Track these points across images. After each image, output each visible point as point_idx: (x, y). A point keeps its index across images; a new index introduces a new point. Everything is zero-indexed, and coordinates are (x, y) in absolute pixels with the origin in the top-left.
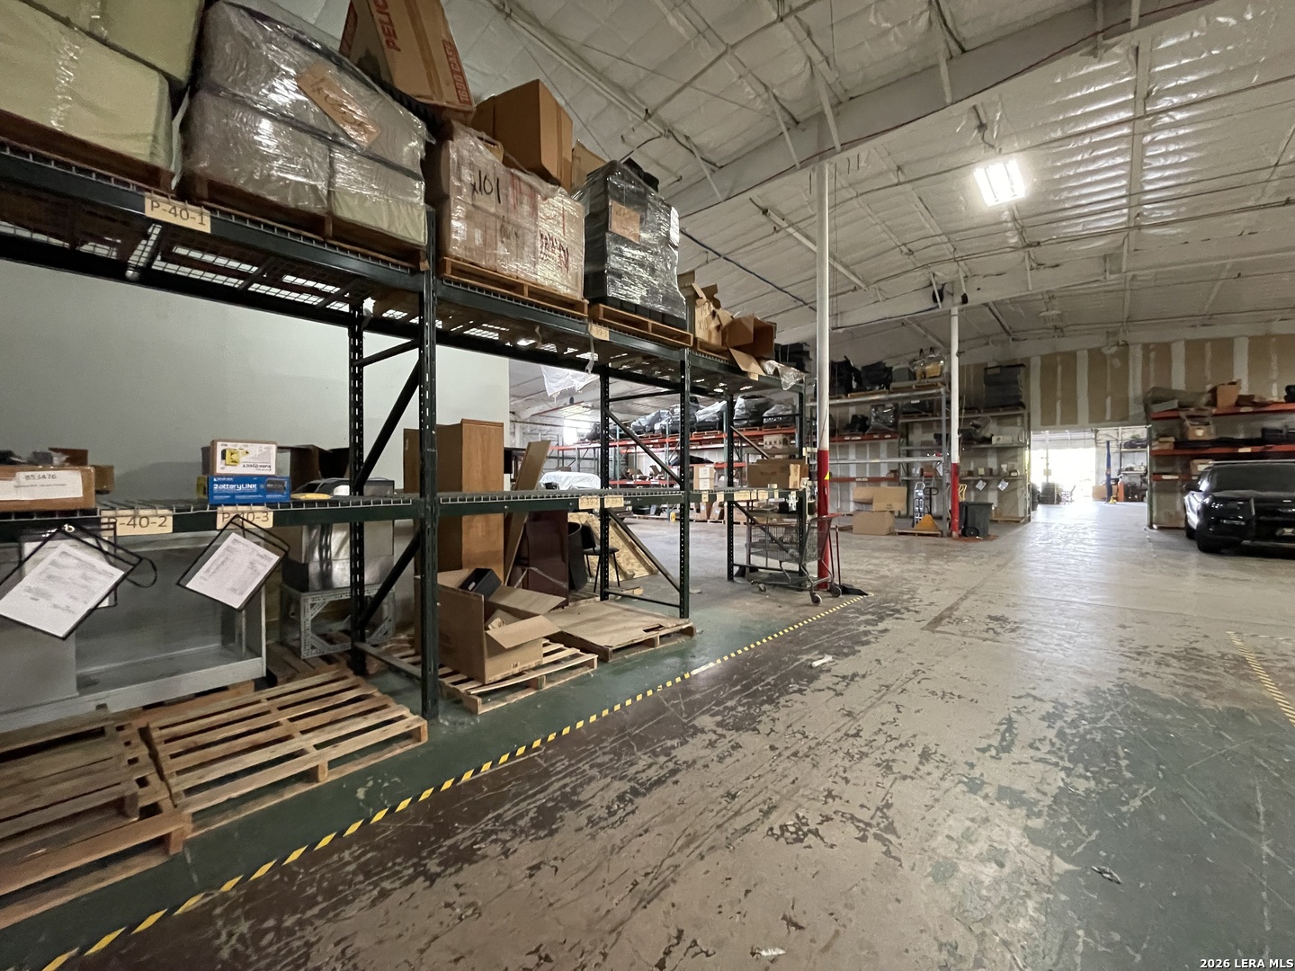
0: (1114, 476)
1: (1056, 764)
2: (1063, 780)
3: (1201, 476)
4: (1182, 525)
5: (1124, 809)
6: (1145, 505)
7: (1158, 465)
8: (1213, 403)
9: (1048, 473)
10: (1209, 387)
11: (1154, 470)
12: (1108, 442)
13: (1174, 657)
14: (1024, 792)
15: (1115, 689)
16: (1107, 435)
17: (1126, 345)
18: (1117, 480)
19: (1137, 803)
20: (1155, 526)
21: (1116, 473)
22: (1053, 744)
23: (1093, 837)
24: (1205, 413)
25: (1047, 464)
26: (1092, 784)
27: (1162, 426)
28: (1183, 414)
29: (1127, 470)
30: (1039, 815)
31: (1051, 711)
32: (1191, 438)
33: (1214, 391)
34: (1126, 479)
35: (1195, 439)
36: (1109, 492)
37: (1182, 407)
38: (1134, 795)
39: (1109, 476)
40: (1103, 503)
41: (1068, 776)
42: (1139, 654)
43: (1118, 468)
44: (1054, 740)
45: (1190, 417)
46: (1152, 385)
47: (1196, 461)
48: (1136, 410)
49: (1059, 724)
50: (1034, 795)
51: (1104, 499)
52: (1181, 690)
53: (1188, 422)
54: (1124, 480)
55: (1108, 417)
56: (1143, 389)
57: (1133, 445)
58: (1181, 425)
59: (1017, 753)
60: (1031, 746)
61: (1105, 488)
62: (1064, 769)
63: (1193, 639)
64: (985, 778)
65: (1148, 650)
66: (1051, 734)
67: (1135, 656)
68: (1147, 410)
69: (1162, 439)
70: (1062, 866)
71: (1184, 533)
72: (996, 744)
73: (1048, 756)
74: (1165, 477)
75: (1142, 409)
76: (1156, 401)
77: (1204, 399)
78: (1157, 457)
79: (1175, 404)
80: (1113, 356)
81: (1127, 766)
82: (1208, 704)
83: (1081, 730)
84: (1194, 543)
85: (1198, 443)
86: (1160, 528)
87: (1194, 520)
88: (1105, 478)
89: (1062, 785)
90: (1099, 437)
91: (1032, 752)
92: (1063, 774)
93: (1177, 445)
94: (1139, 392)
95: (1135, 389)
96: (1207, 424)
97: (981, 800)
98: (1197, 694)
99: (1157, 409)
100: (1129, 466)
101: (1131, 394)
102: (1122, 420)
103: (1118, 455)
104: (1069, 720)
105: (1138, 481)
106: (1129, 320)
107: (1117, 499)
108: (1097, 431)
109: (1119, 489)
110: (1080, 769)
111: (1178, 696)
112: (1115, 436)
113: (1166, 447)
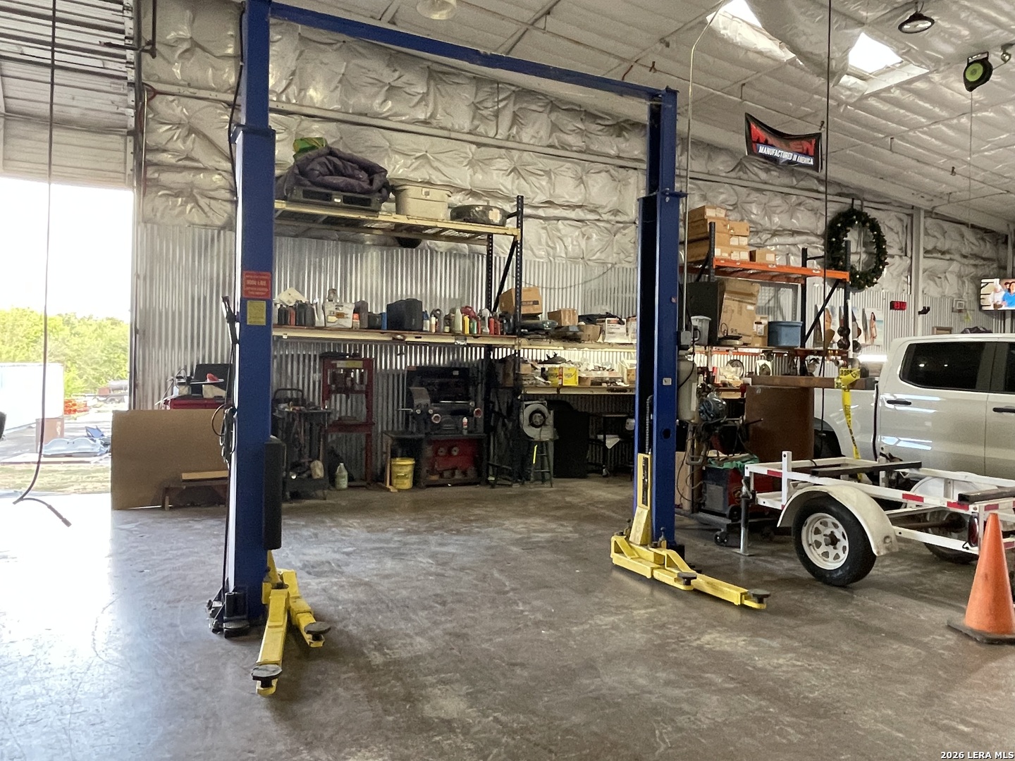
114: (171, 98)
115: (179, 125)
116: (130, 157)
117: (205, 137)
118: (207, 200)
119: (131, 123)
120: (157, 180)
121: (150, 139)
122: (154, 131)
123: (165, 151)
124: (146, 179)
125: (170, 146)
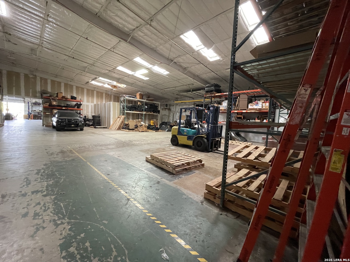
0: (30, 112)
1: (43, 181)
2: (46, 183)
3: (56, 113)
4: (51, 125)
5: (61, 182)
6: (41, 121)
8: (57, 96)
9: (8, 110)
10: (56, 93)
11: (44, 111)
12: (28, 102)
13: (59, 153)
14: (38, 190)
15: (50, 162)
16: (28, 100)
17: (36, 76)
19: (62, 180)
20: (44, 126)
22: (40, 178)
23: (57, 189)
24: (56, 99)
25: (7, 107)
26: (53, 181)
27: (46, 100)
29: (34, 110)
30: (44, 192)
31: (37, 172)
32: (53, 104)
33: (57, 94)
34: (34, 113)
36: (29, 116)
37: (50, 96)
38: (62, 179)
40: (27, 120)
41: (47, 182)
42: (52, 154)
43: (31, 110)
44: (41, 177)
45: (52, 99)
46: (43, 89)
47: (54, 110)
48: (39, 95)
49: (40, 174)
50: (41, 189)
51: (27, 119)
52: (63, 159)
53: (52, 100)
54: (33, 113)
55: (30, 95)
56: (41, 89)
57: (36, 104)
58: (50, 100)
59: (32, 183)
60: (35, 181)
61: (28, 115)
62: (45, 181)
63: (61, 149)
64: (27, 192)
65: (53, 153)
66: (39, 176)
67: (51, 155)
68: (42, 95)
69: (46, 103)
70: (53, 197)
71: (52, 127)
72: (25, 184)
73: (41, 181)
74: (47, 113)
75: (40, 95)
76: (44, 93)
77: (55, 95)
78: (45, 108)
79: (49, 95)
80: (32, 78)
81: (58, 175)
82: (68, 159)
83: (46, 173)
84: (55, 129)
85: (54, 106)
86: (46, 126)
87: (55, 124)
88: (28, 112)
89: (46, 184)
90: (25, 100)
91: (36, 182)
92: (46, 182)
93: (49, 105)
94: (39, 90)
95: (38, 88)
96: (56, 101)
97: (28, 197)
98: (66, 158)
99: (45, 95)
101: (37, 90)
103: (31, 106)
104: (42, 172)
105: (37, 114)
106: (37, 69)
107: (31, 119)
108: (25, 98)
109: (32, 116)
110: (49, 179)
111: (63, 160)
112: (30, 101)
113: (47, 105)
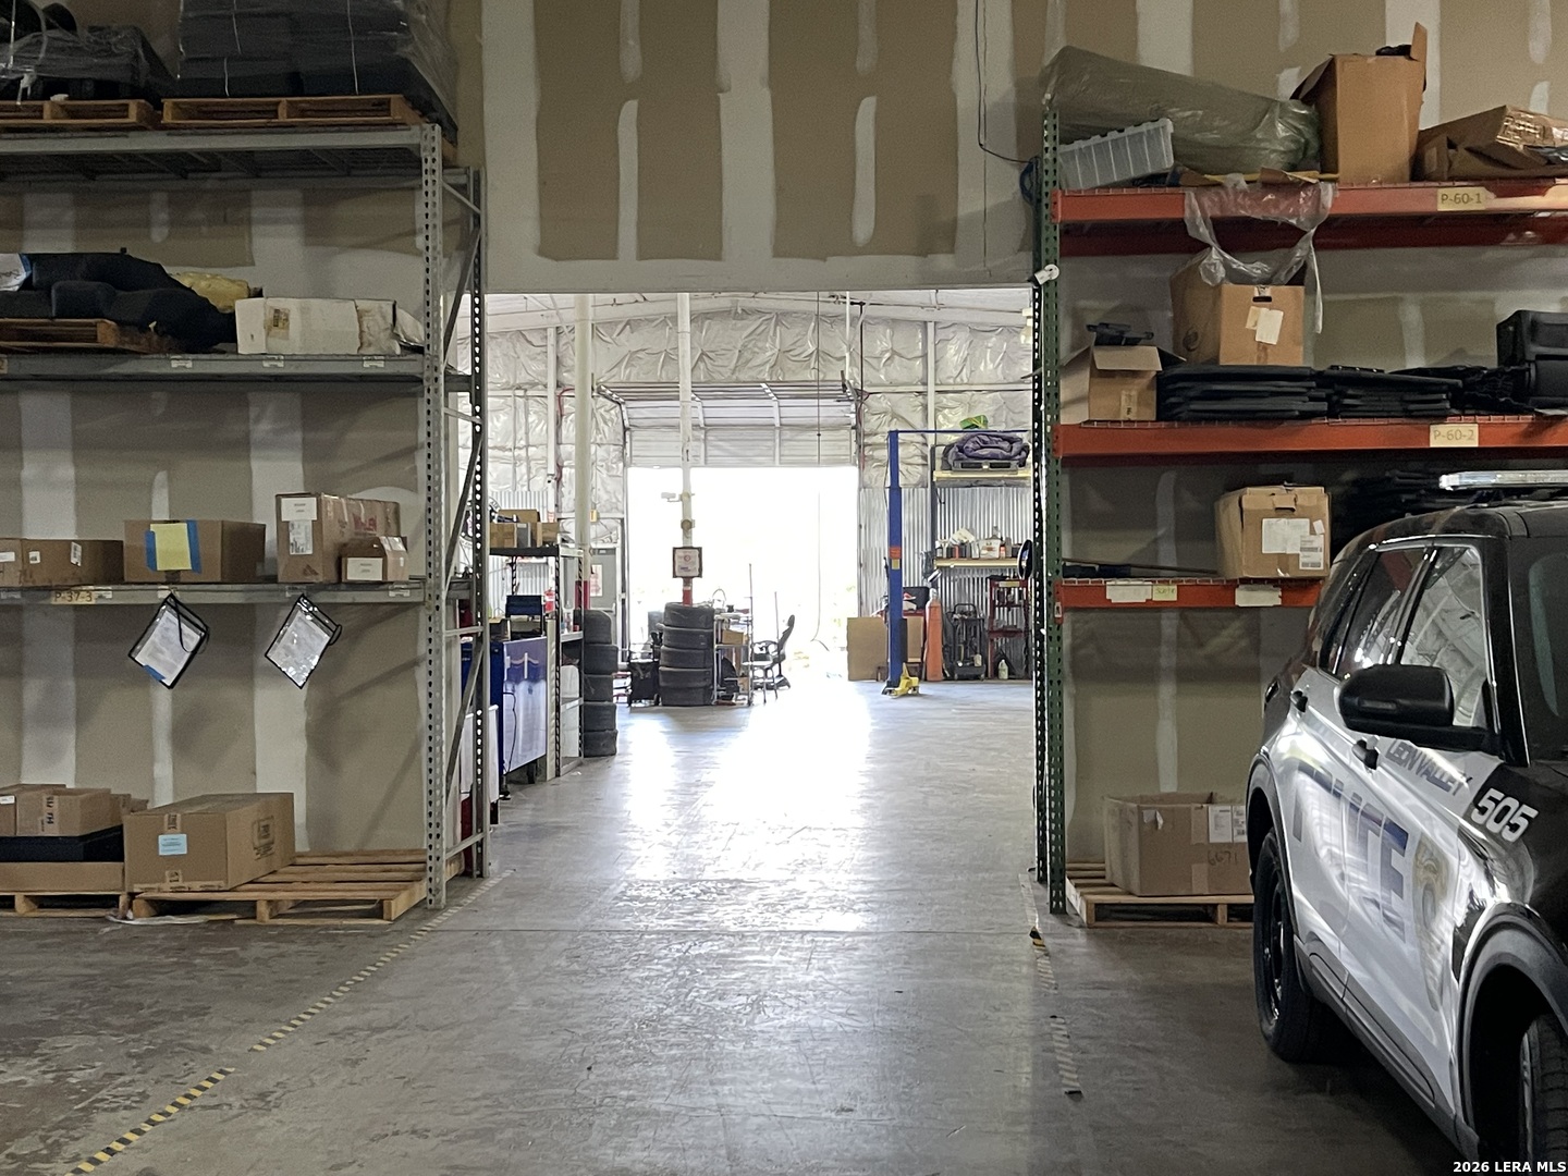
0: (912, 576)
7: (1083, 521)
8: (1320, 152)
9: (687, 563)
18: (923, 594)
21: (919, 568)
25: (687, 525)
28: (1197, 211)
29: (951, 554)
32: (1228, 352)
33: (1321, 85)
34: (949, 592)
35: (1250, 360)
36: (894, 644)
37: (1190, 168)
39: (894, 576)
40: (878, 692)
43: (926, 547)
45: (1228, 231)
47: (1255, 497)
51: (878, 674)
53: (1216, 262)
55: (863, 227)
61: (884, 630)
69: (1106, 359)
74: (1121, 592)
79: (1158, 149)
85: (1260, 389)
88: (883, 584)
93: (1167, 395)
96: (1300, 276)
99: (1079, 177)
100: (956, 538)
101: (966, 100)
102: (924, 249)
103: (924, 495)
105: (981, 597)
107: (920, 672)
109: (925, 630)
113: (1124, 403)
114: (879, 395)
115: (886, 413)
116: (854, 444)
117: (903, 418)
118: (906, 466)
119: (854, 422)
120: (872, 456)
121: (866, 428)
122: (869, 421)
123: (876, 434)
124: (865, 456)
125: (879, 430)
